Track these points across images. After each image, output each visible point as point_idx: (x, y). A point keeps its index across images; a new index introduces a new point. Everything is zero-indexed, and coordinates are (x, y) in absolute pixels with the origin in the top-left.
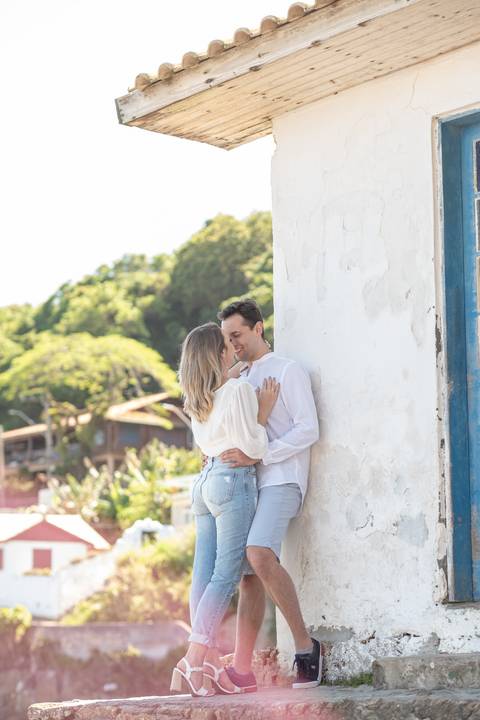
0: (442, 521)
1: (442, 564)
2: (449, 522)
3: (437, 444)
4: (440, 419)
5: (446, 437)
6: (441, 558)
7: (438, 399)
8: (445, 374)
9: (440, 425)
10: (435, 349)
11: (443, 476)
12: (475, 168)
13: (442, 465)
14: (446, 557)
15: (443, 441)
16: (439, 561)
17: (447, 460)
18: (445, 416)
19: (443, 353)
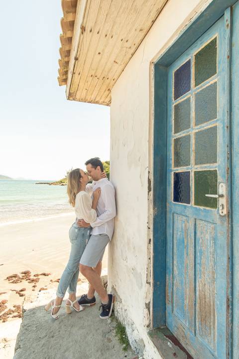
0: (148, 283)
1: (147, 306)
2: (151, 284)
3: (147, 241)
4: (149, 228)
5: (152, 238)
6: (147, 302)
7: (148, 217)
8: (152, 203)
9: (149, 231)
10: (147, 190)
11: (150, 259)
12: (173, 88)
13: (149, 253)
14: (150, 302)
15: (150, 240)
16: (146, 304)
17: (152, 251)
18: (152, 227)
19: (152, 192)
